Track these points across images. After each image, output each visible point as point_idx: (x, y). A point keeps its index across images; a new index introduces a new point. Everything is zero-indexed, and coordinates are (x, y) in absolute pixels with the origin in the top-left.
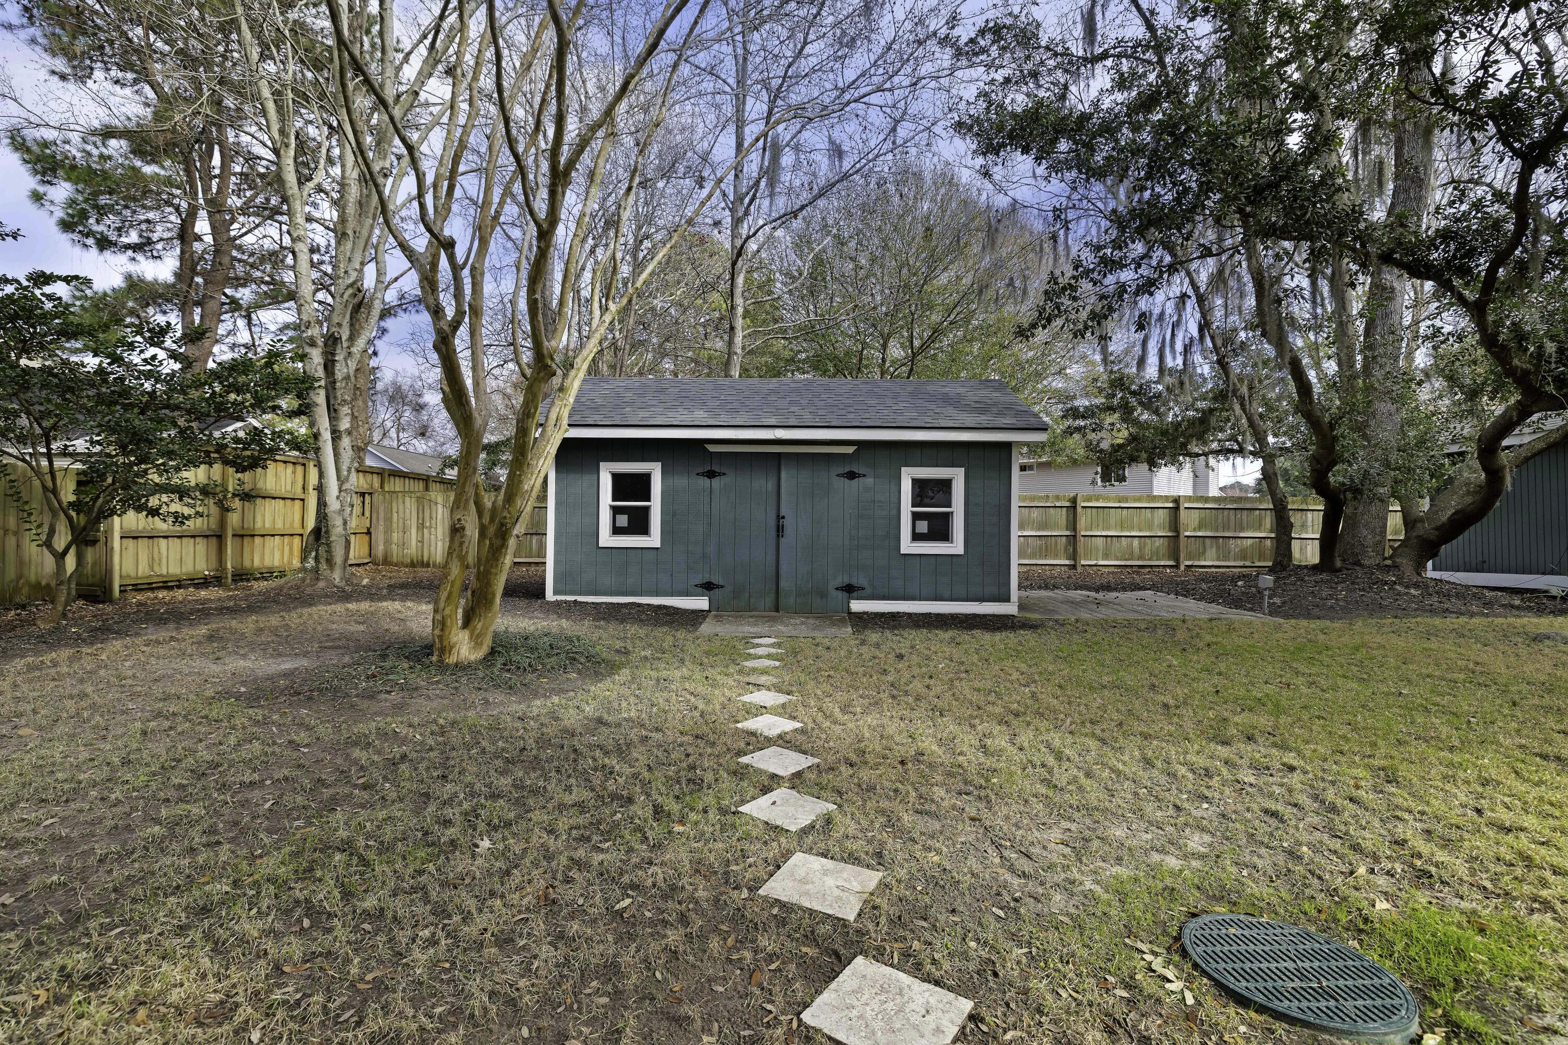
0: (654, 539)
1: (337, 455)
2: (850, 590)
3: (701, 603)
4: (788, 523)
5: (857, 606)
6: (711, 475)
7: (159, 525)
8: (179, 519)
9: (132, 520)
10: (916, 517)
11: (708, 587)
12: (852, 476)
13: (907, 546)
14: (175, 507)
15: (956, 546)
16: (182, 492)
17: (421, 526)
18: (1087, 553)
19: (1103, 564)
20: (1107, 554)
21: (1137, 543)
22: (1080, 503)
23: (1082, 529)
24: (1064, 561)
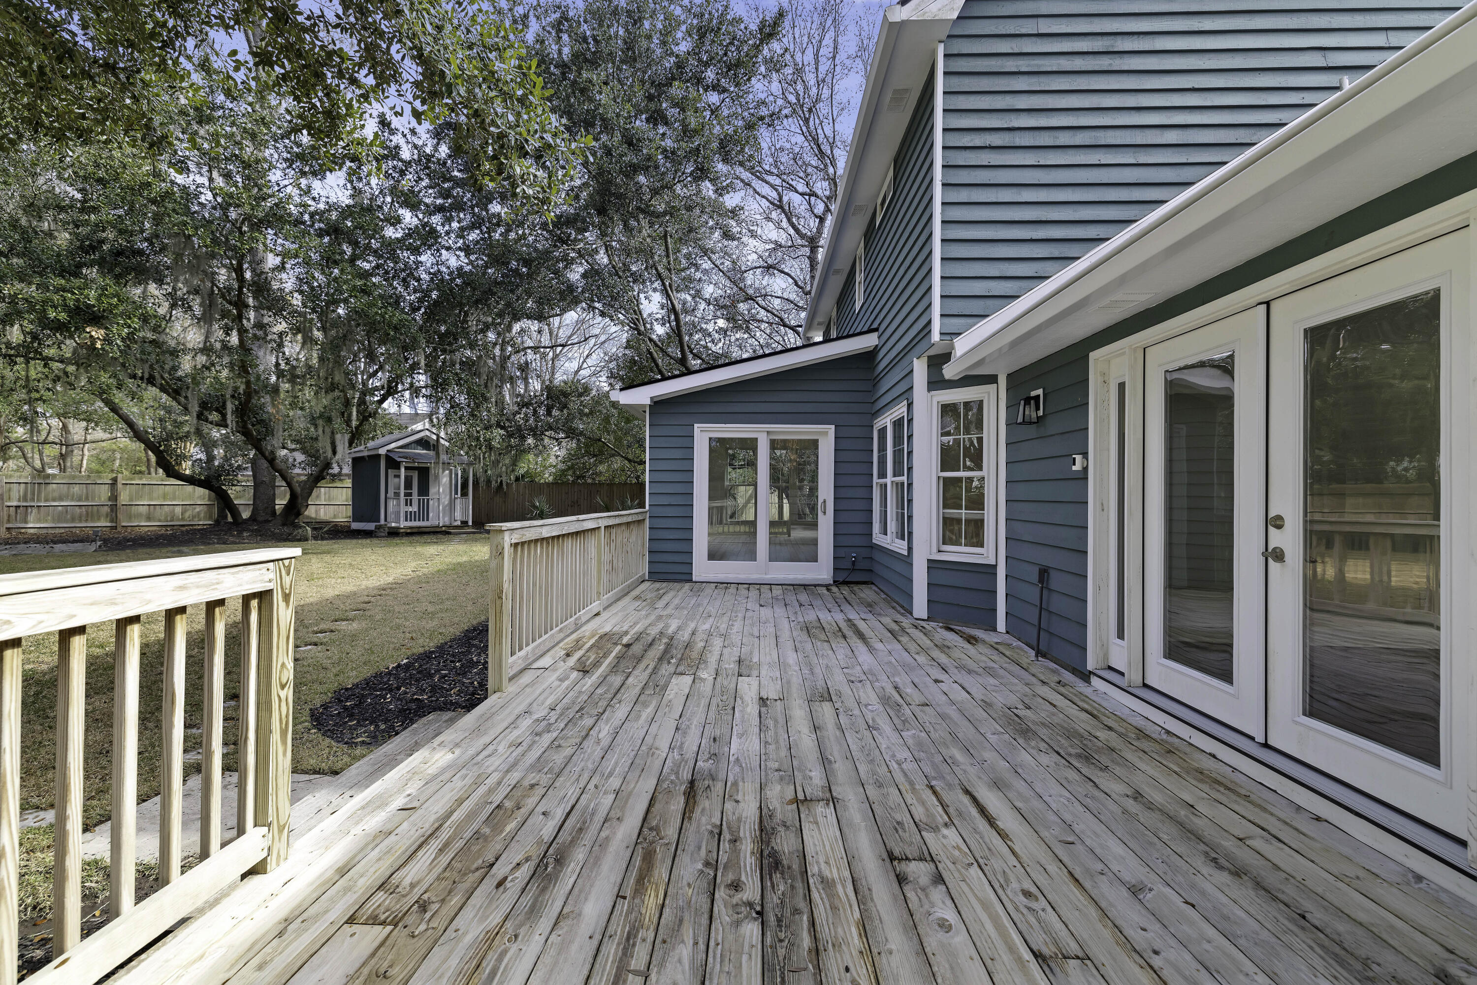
18: (130, 517)
19: (145, 525)
20: (149, 519)
21: (178, 510)
22: (120, 481)
23: (124, 497)
24: (104, 523)
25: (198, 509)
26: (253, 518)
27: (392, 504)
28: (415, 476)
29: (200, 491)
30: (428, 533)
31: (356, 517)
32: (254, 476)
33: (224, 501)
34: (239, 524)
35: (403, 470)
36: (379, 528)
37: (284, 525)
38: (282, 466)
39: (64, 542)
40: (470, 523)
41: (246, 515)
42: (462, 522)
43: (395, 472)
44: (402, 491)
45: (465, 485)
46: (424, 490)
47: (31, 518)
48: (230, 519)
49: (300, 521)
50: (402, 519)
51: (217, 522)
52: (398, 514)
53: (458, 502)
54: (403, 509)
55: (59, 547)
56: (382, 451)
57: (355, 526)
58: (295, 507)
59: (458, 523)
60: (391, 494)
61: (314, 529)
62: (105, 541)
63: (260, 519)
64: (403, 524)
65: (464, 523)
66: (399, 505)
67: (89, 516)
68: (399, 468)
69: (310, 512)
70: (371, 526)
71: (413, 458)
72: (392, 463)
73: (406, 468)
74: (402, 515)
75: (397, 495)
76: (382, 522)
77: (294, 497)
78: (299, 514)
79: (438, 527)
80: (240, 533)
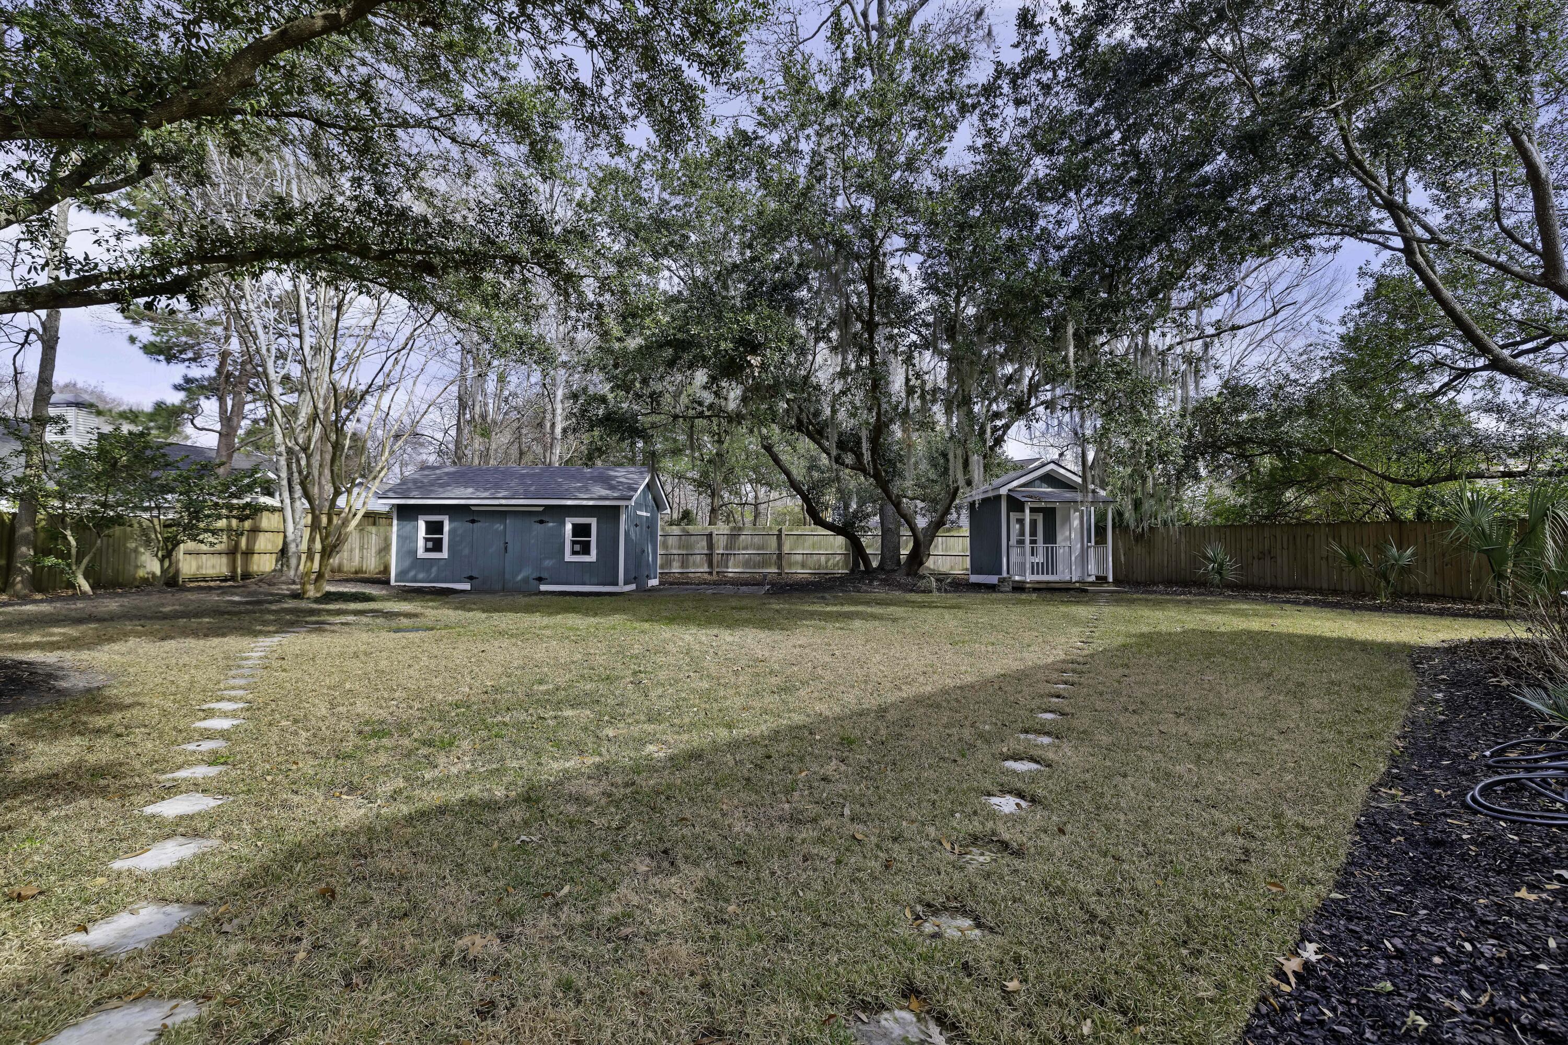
0: (445, 554)
1: (293, 511)
2: (540, 580)
3: (467, 586)
4: (510, 546)
5: (543, 588)
6: (473, 521)
7: (204, 547)
8: (212, 544)
9: (191, 545)
10: (574, 543)
11: (471, 578)
12: (541, 522)
13: (568, 557)
14: (212, 539)
15: (592, 557)
16: (214, 532)
17: (362, 548)
18: (790, 565)
19: (800, 572)
20: (803, 566)
21: (823, 558)
22: (784, 532)
23: (786, 549)
24: (774, 570)
25: (838, 558)
26: (881, 567)
27: (1014, 552)
28: (1040, 518)
29: (841, 540)
30: (1060, 590)
31: (975, 569)
32: (882, 523)
33: (856, 548)
34: (870, 573)
35: (1027, 511)
36: (1002, 581)
37: (908, 575)
38: (906, 511)
39: (746, 584)
40: (1111, 579)
41: (875, 564)
42: (1097, 578)
43: (1018, 515)
44: (1027, 538)
45: (1101, 532)
46: (1050, 537)
47: (730, 563)
48: (862, 568)
49: (922, 571)
50: (1028, 572)
51: (852, 571)
52: (1023, 565)
53: (1092, 551)
54: (1029, 559)
55: (744, 588)
56: (1003, 491)
57: (974, 579)
58: (918, 555)
59: (1093, 579)
60: (1013, 541)
61: (937, 580)
62: (773, 585)
63: (887, 568)
64: (1029, 578)
65: (1102, 579)
66: (1024, 554)
67: (764, 564)
68: (1023, 511)
69: (930, 563)
70: (993, 579)
71: (1038, 497)
72: (1015, 505)
73: (1032, 510)
74: (1028, 566)
75: (1021, 542)
76: (1005, 574)
77: (917, 544)
78: (921, 563)
79: (1070, 582)
80: (871, 581)
